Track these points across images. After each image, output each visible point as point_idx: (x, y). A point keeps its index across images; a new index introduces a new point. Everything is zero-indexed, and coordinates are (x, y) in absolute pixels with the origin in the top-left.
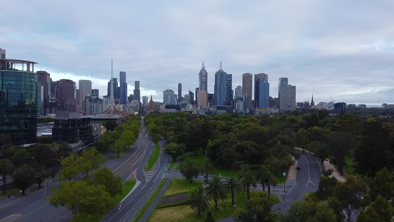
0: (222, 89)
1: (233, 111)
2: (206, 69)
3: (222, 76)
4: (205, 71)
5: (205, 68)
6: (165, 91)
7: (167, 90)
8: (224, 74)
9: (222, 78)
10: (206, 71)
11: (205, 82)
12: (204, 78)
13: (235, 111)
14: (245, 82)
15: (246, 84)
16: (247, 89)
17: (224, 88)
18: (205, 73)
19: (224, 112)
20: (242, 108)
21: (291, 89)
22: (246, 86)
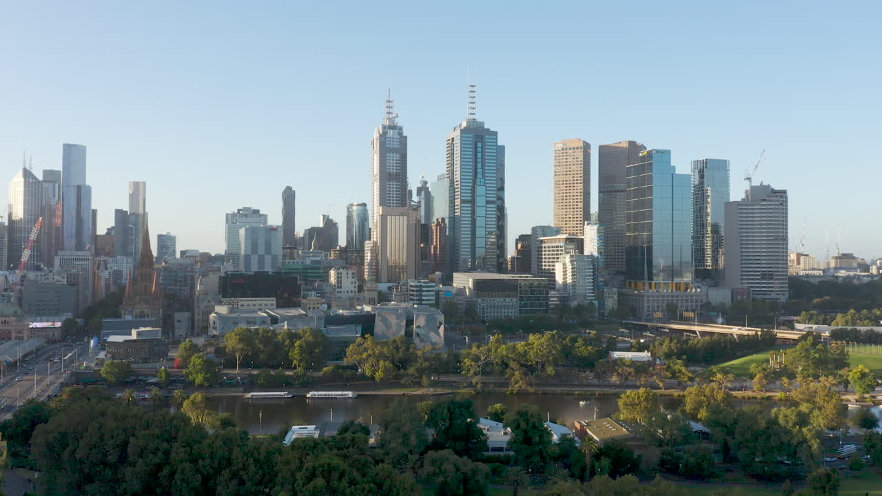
0: (480, 201)
1: (547, 299)
2: (399, 122)
3: (479, 145)
4: (396, 132)
5: (397, 120)
6: (234, 215)
7: (239, 210)
8: (487, 139)
9: (479, 155)
10: (401, 129)
11: (397, 174)
12: (393, 158)
13: (556, 299)
14: (563, 176)
15: (568, 182)
16: (571, 204)
17: (488, 199)
18: (398, 137)
19: (508, 307)
20: (586, 287)
21: (771, 201)
22: (568, 191)
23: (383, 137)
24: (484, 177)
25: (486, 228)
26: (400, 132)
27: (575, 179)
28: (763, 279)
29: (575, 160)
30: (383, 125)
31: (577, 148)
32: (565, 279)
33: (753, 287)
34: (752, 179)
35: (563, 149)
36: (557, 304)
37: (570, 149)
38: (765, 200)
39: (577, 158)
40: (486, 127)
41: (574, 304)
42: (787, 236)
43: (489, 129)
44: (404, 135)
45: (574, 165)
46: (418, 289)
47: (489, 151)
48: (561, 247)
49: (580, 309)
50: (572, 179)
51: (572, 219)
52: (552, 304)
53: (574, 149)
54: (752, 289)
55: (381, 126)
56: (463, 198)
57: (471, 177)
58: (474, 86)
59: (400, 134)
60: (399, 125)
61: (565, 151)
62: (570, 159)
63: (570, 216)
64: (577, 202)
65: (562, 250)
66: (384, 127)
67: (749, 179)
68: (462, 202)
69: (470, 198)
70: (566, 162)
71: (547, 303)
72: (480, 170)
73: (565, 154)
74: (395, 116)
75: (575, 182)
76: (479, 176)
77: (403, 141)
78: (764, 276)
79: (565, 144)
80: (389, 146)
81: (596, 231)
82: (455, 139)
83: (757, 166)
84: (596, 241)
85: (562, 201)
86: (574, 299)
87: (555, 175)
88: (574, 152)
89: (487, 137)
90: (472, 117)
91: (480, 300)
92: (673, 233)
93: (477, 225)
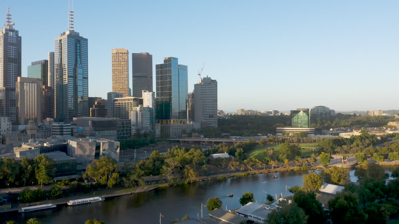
1: (130, 130)
3: (78, 45)
4: (14, 33)
5: (14, 26)
9: (78, 51)
10: (17, 32)
11: (15, 59)
13: (135, 130)
14: (117, 67)
15: (120, 70)
16: (122, 81)
17: (84, 76)
18: (16, 36)
19: (112, 135)
20: (147, 124)
21: (212, 84)
22: (120, 75)
23: (6, 36)
24: (81, 63)
25: (83, 92)
26: (17, 34)
27: (124, 69)
28: (210, 118)
29: (123, 59)
30: (5, 29)
31: (124, 53)
32: (137, 119)
33: (208, 121)
34: (201, 75)
35: (117, 53)
36: (135, 133)
37: (120, 53)
38: (210, 84)
39: (124, 58)
40: (81, 35)
41: (142, 132)
42: (217, 100)
43: (82, 37)
44: (19, 35)
45: (123, 62)
46: (60, 127)
47: (84, 49)
48: (131, 103)
49: (145, 135)
50: (122, 69)
51: (122, 90)
52: (133, 133)
53: (122, 53)
54: (208, 122)
55: (4, 29)
56: (69, 75)
57: (73, 63)
58: (72, 12)
59: (17, 35)
60: (16, 29)
61: (117, 54)
62: (120, 59)
63: (121, 88)
64: (125, 81)
65: (132, 105)
66: (6, 30)
67: (199, 74)
68: (69, 77)
69: (72, 75)
70: (119, 60)
71: (131, 133)
72: (79, 60)
73: (118, 56)
74: (12, 24)
75: (124, 70)
76: (79, 62)
77: (19, 39)
78: (210, 117)
79: (117, 51)
80: (9, 41)
81: (151, 95)
82: (62, 40)
83: (202, 69)
84: (151, 100)
85: (115, 80)
86: (142, 130)
87: (113, 66)
88: (122, 55)
89: (82, 41)
90: (72, 29)
91: (97, 133)
92: (179, 97)
93: (78, 90)
